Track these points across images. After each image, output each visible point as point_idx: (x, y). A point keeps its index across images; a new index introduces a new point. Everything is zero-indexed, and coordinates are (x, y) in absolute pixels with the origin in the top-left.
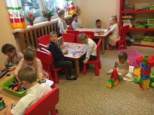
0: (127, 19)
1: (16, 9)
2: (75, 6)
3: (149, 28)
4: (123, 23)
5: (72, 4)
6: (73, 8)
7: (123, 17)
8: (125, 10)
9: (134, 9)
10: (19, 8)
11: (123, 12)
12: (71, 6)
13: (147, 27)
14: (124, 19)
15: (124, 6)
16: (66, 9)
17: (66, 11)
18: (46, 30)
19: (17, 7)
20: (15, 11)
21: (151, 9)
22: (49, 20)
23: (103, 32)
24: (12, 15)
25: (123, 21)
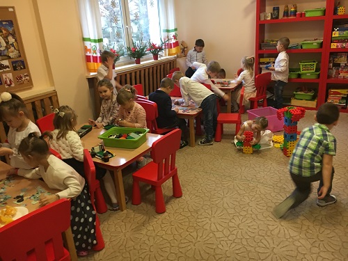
1: (95, 41)
2: (180, 41)
3: (303, 77)
4: (261, 69)
5: (175, 37)
6: (176, 44)
7: (262, 60)
8: (264, 49)
10: (100, 41)
11: (261, 52)
12: (173, 41)
13: (299, 76)
14: (263, 63)
15: (263, 42)
16: (165, 46)
17: (165, 48)
18: (133, 78)
19: (97, 39)
20: (93, 44)
21: (304, 47)
22: (138, 62)
23: (229, 83)
24: (90, 50)
25: (261, 66)
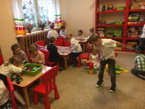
0: (101, 31)
1: (20, 20)
8: (99, 24)
9: (105, 24)
12: (59, 20)
13: (114, 36)
15: (98, 21)
16: (55, 22)
25: (98, 32)
